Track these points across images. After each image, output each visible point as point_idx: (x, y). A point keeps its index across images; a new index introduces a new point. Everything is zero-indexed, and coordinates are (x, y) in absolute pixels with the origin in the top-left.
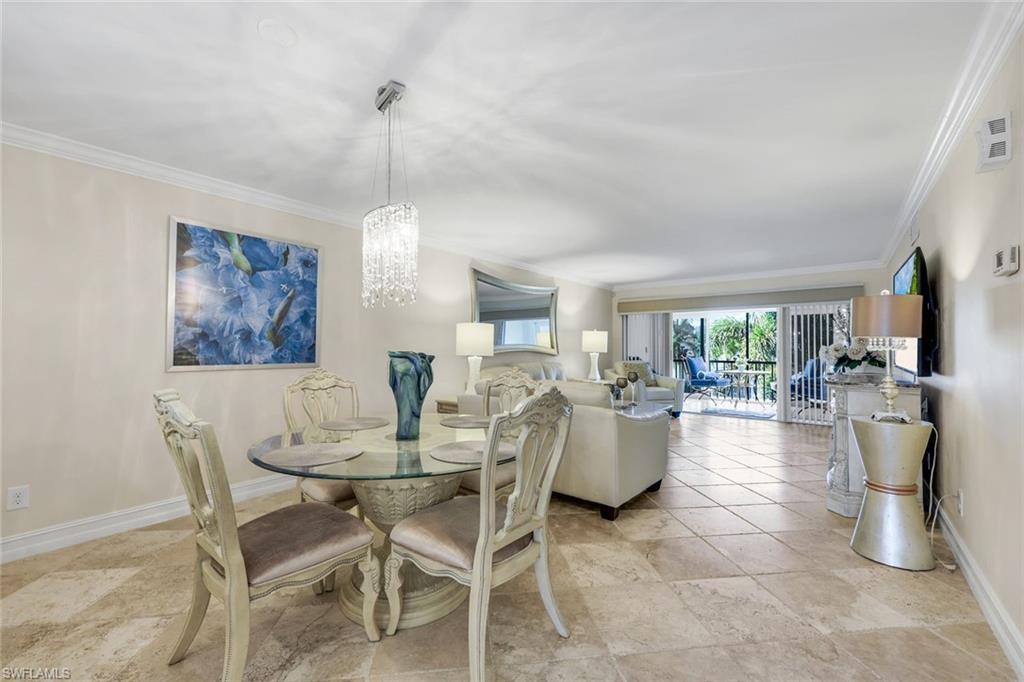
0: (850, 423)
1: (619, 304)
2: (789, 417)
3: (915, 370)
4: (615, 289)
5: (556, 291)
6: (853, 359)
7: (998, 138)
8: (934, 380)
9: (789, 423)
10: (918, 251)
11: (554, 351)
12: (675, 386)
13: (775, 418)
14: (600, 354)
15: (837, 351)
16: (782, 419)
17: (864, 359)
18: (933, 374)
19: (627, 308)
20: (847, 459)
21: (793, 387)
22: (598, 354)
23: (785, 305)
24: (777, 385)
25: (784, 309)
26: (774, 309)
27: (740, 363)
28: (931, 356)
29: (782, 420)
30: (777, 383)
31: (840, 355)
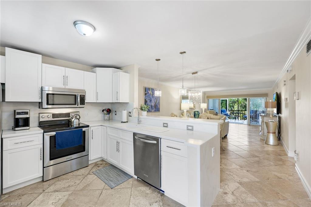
0: (265, 123)
2: (250, 124)
3: (276, 113)
4: (206, 93)
7: (285, 83)
8: (280, 115)
10: (277, 92)
11: (194, 108)
13: (246, 124)
16: (248, 124)
18: (280, 114)
19: (208, 97)
20: (264, 129)
21: (251, 117)
25: (249, 99)
28: (279, 111)
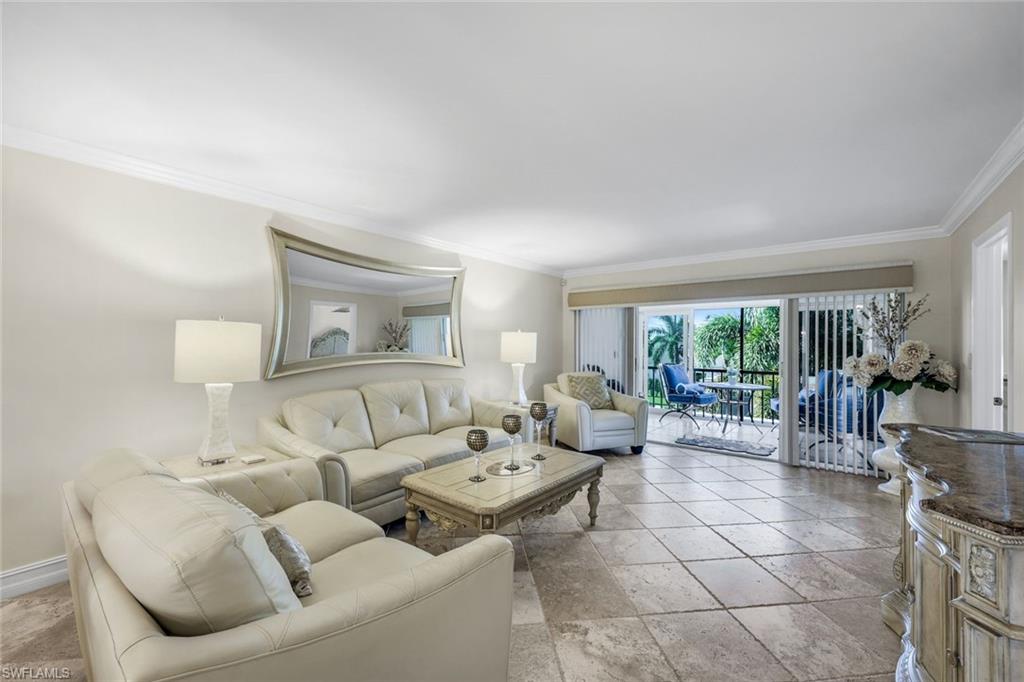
1: (570, 294)
2: (796, 455)
4: (566, 276)
5: (462, 273)
6: (899, 378)
9: (795, 467)
12: (636, 409)
13: (775, 456)
14: (527, 364)
15: (872, 364)
17: (917, 379)
19: (578, 300)
21: (802, 409)
22: (523, 365)
23: (793, 296)
24: (779, 403)
26: (775, 302)
27: (731, 374)
29: (787, 461)
30: (780, 401)
31: (877, 371)
